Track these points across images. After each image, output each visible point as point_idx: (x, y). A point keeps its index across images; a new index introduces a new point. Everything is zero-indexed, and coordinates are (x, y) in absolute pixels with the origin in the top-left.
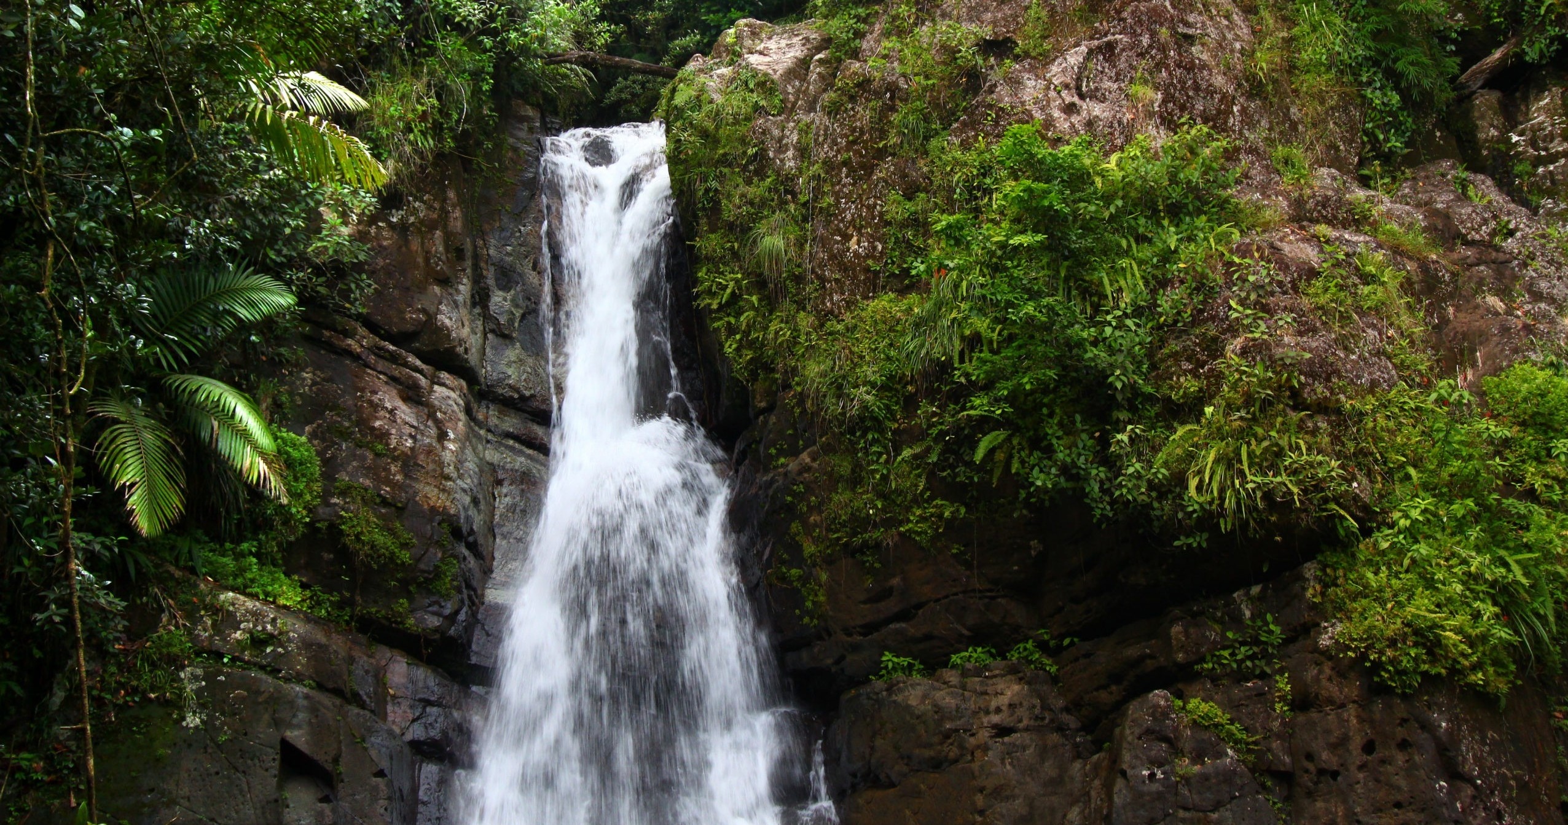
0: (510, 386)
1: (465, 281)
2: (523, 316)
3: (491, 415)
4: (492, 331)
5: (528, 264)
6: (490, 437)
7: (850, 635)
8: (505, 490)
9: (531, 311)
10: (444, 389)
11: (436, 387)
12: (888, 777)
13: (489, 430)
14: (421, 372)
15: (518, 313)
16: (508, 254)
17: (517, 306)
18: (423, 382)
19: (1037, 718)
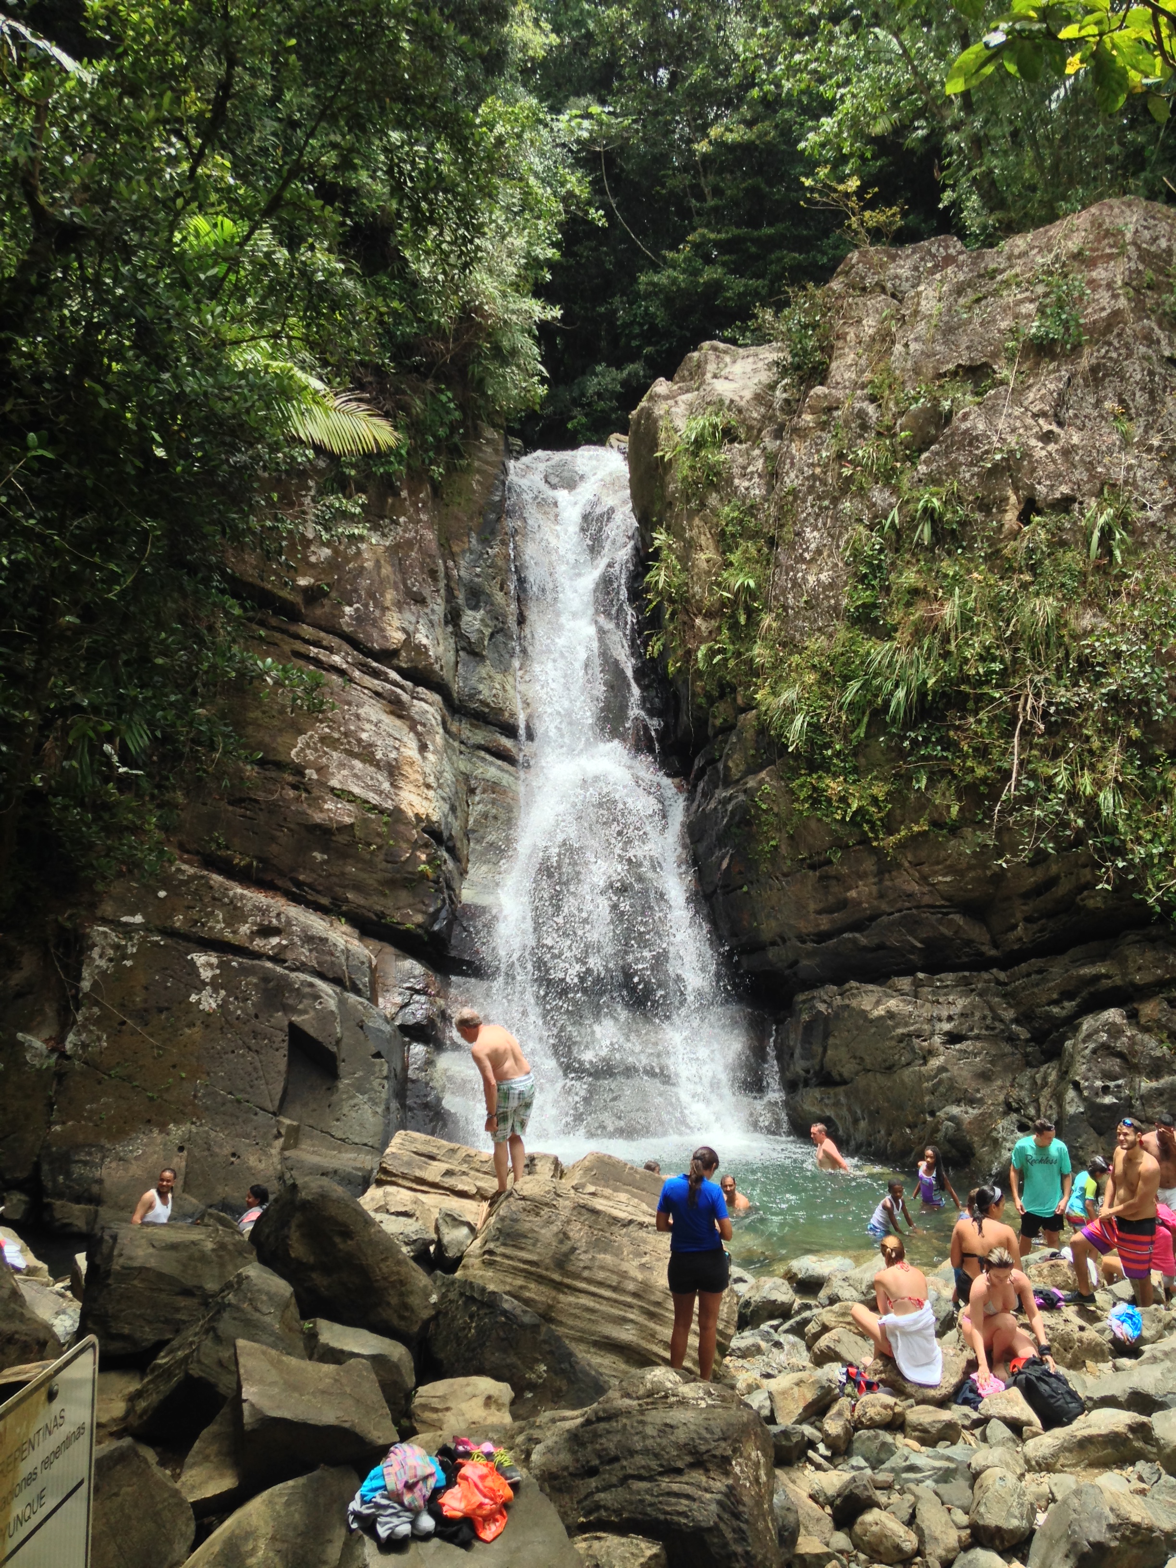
0: (481, 701)
1: (439, 601)
2: (492, 635)
3: (465, 729)
4: (463, 649)
5: (495, 584)
6: (463, 748)
7: (804, 942)
8: (477, 799)
9: (500, 631)
10: (423, 704)
11: (415, 702)
12: (841, 1075)
13: (462, 742)
14: (402, 687)
15: (487, 632)
16: (478, 576)
17: (487, 626)
18: (405, 697)
19: (988, 1028)
